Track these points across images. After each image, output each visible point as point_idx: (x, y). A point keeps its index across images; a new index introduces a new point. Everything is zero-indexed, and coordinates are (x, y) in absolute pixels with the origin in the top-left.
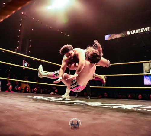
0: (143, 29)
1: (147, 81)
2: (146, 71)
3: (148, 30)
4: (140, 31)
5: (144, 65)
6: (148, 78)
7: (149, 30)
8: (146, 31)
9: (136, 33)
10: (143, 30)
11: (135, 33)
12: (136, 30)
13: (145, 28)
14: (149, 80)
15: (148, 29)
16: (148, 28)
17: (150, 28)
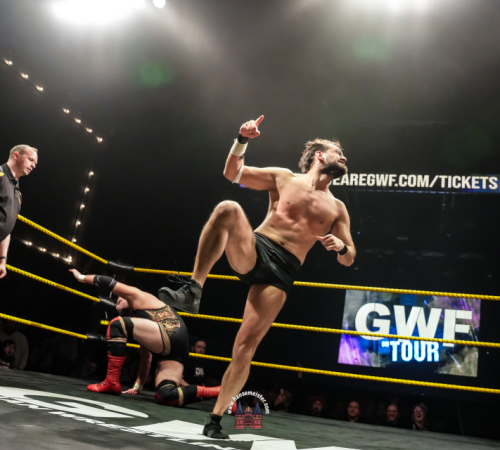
0: (373, 176)
1: (348, 354)
2: (349, 319)
3: (390, 184)
4: (363, 182)
6: (353, 341)
7: (393, 183)
8: (385, 184)
9: (351, 184)
10: (373, 181)
11: (347, 184)
12: (352, 175)
13: (382, 176)
14: (357, 350)
15: (391, 180)
16: (391, 176)
17: (397, 179)
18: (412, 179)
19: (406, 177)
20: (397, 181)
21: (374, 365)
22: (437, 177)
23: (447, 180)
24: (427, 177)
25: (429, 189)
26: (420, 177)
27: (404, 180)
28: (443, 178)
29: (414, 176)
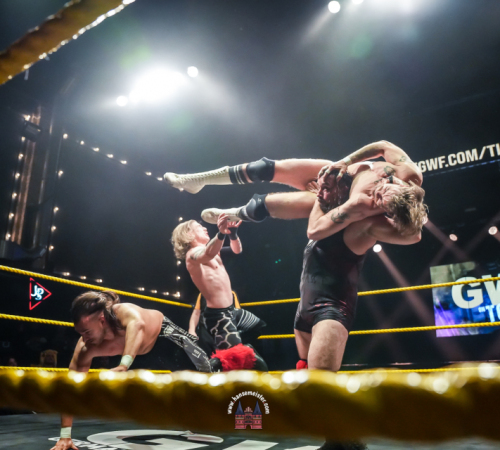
0: (423, 162)
2: (439, 293)
3: (441, 167)
5: (432, 274)
7: (444, 165)
8: (435, 167)
10: (424, 167)
13: (432, 160)
14: (452, 321)
15: (441, 163)
16: (440, 158)
17: (446, 160)
18: (461, 156)
19: (454, 155)
20: (447, 162)
21: (472, 333)
22: (484, 148)
23: (495, 149)
24: (474, 151)
25: (479, 161)
26: (468, 152)
27: (453, 159)
28: (491, 147)
29: (462, 153)
